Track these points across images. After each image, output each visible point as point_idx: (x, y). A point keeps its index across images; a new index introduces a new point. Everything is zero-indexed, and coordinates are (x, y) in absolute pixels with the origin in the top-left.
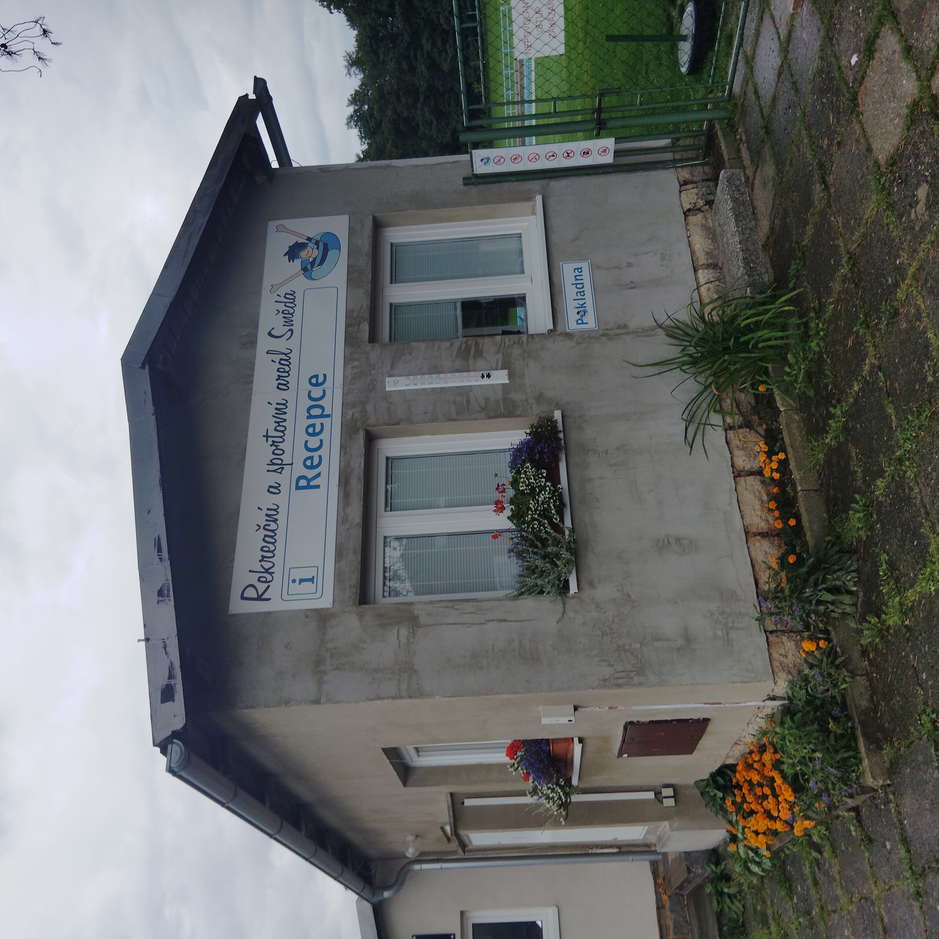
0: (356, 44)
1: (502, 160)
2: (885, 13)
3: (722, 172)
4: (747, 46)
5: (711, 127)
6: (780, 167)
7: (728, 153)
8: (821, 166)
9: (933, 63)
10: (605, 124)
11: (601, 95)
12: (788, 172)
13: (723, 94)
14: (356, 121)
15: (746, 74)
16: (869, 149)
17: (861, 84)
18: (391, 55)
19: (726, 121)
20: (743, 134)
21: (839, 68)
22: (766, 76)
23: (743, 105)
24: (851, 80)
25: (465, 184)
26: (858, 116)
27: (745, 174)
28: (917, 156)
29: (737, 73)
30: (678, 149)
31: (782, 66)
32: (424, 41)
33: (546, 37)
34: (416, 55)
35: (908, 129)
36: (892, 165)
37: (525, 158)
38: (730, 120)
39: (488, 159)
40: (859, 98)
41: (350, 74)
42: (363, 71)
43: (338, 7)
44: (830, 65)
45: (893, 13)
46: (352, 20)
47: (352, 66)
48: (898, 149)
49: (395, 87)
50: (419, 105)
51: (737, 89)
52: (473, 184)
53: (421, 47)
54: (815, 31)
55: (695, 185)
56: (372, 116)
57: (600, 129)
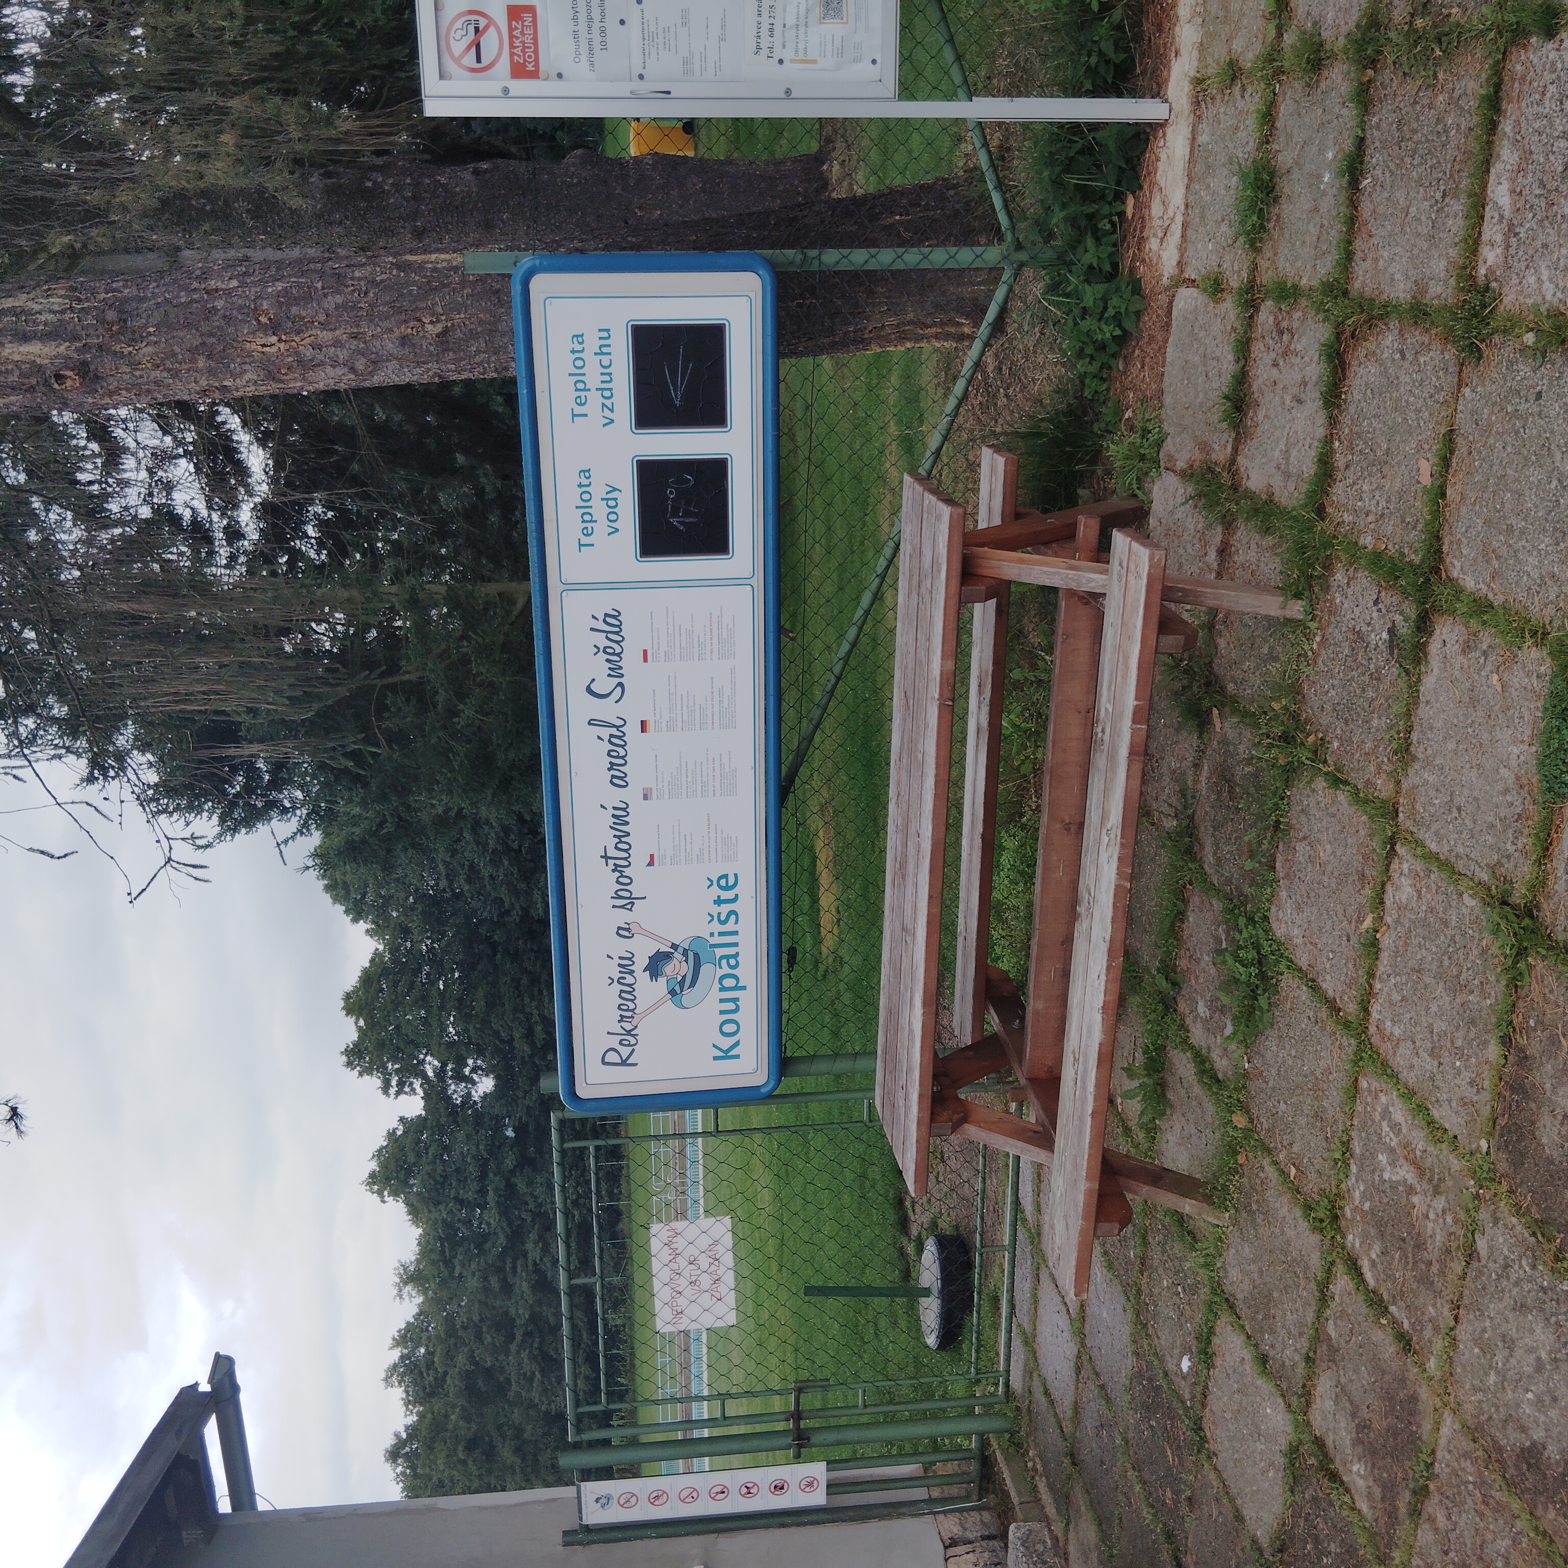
0: (417, 1249)
1: (633, 1500)
2: (1217, 1299)
3: (1012, 1527)
4: (1023, 1316)
5: (984, 1444)
6: (1104, 1527)
7: (1019, 1493)
8: (1169, 1536)
9: (1304, 1386)
10: (808, 1439)
11: (799, 1391)
12: (1118, 1538)
13: (996, 1390)
14: (403, 1375)
15: (1027, 1360)
16: (1239, 1518)
17: (1204, 1405)
18: (474, 1266)
19: (1007, 1436)
20: (1037, 1460)
21: (1166, 1374)
22: (1058, 1368)
23: (1029, 1411)
24: (1187, 1396)
25: (566, 1544)
26: (1209, 1457)
27: (1050, 1531)
28: (1317, 1541)
29: (1014, 1358)
30: (936, 1481)
31: (1079, 1357)
32: (529, 1246)
33: (705, 1300)
34: (514, 1269)
35: (1292, 1491)
36: (1281, 1551)
37: (673, 1496)
38: (1013, 1433)
39: (609, 1498)
40: (1206, 1427)
41: (401, 1297)
42: (425, 1292)
43: (395, 1194)
44: (1149, 1364)
45: (1227, 1300)
46: (414, 1212)
47: (406, 1284)
48: (1284, 1524)
49: (476, 1318)
50: (513, 1347)
51: (1016, 1382)
52: (580, 1543)
53: (525, 1255)
54: (1119, 1310)
55: (969, 1547)
56: (430, 1365)
57: (800, 1446)
